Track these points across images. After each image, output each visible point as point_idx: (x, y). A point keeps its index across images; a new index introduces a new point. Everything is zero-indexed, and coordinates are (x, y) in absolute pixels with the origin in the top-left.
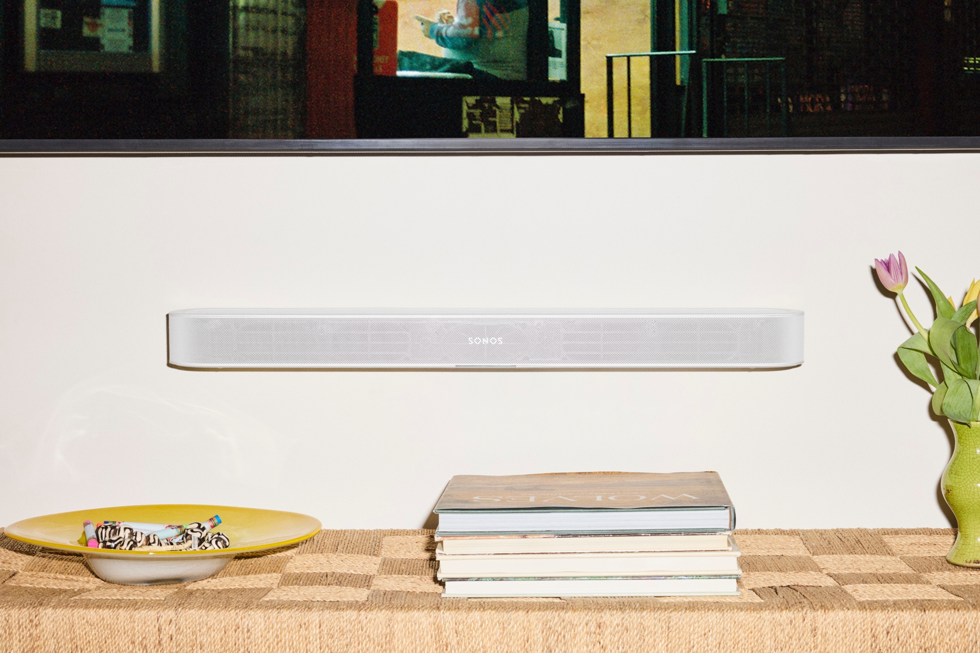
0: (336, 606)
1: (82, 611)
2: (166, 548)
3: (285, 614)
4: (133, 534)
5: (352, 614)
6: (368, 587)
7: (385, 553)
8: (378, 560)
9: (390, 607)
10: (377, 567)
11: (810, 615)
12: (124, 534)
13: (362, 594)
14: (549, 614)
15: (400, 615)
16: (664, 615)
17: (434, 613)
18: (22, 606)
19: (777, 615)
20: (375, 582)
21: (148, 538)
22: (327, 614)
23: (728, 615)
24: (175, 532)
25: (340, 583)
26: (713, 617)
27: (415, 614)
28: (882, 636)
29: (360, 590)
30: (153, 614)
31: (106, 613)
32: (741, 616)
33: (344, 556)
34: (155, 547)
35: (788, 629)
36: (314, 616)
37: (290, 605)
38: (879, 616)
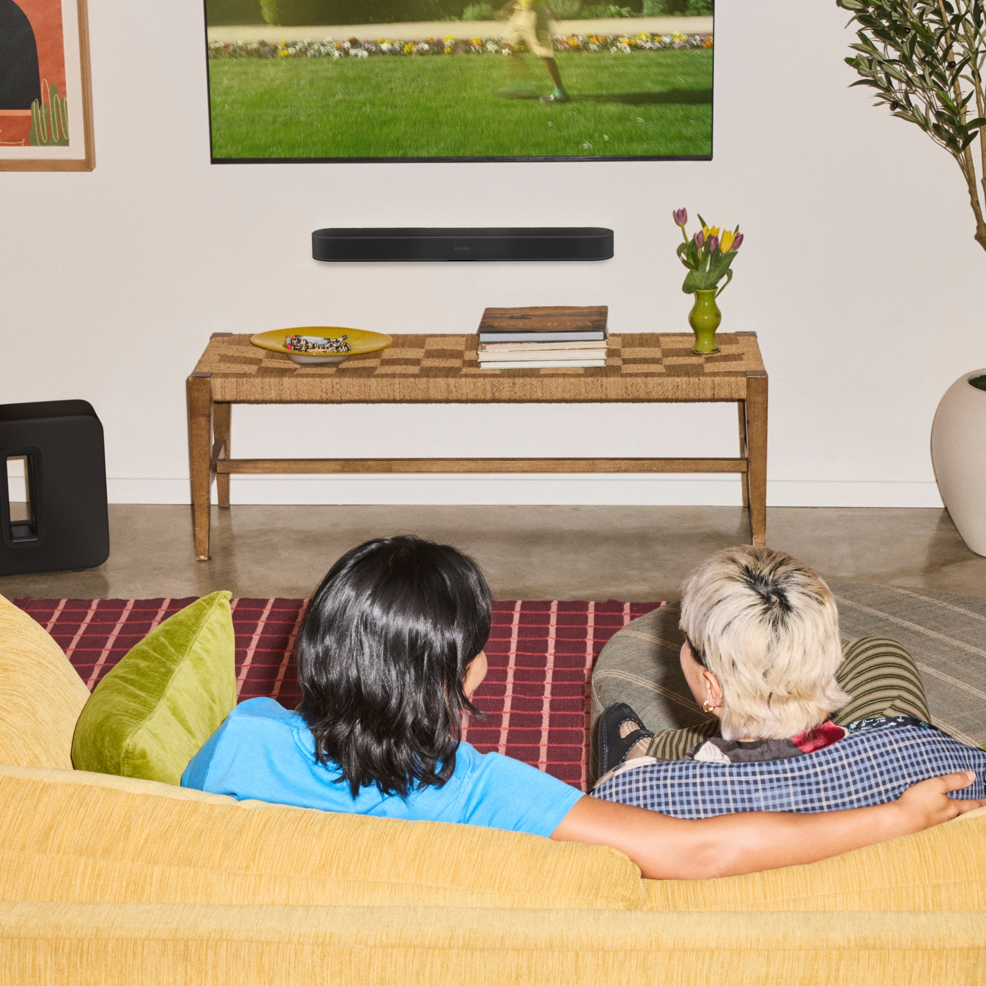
0: (405, 376)
1: (301, 379)
2: (321, 350)
3: (385, 380)
4: (307, 343)
5: (411, 380)
6: (419, 365)
7: (427, 347)
8: (423, 351)
9: (428, 376)
10: (423, 354)
11: (600, 379)
12: (303, 343)
13: (415, 370)
14: (493, 379)
15: (432, 380)
16: (540, 379)
17: (446, 379)
18: (275, 377)
19: (586, 379)
20: (422, 362)
21: (314, 345)
22: (402, 380)
23: (567, 379)
24: (326, 341)
25: (406, 364)
26: (561, 380)
27: (438, 379)
28: (629, 388)
29: (415, 367)
30: (329, 380)
31: (310, 380)
32: (572, 379)
33: (408, 349)
34: (316, 350)
35: (591, 385)
36: (397, 380)
37: (387, 375)
38: (629, 379)
